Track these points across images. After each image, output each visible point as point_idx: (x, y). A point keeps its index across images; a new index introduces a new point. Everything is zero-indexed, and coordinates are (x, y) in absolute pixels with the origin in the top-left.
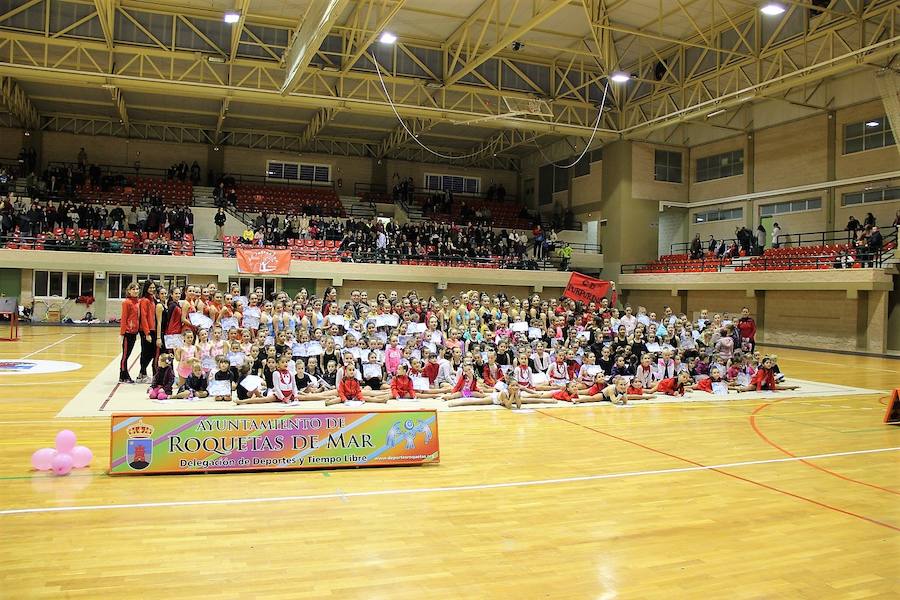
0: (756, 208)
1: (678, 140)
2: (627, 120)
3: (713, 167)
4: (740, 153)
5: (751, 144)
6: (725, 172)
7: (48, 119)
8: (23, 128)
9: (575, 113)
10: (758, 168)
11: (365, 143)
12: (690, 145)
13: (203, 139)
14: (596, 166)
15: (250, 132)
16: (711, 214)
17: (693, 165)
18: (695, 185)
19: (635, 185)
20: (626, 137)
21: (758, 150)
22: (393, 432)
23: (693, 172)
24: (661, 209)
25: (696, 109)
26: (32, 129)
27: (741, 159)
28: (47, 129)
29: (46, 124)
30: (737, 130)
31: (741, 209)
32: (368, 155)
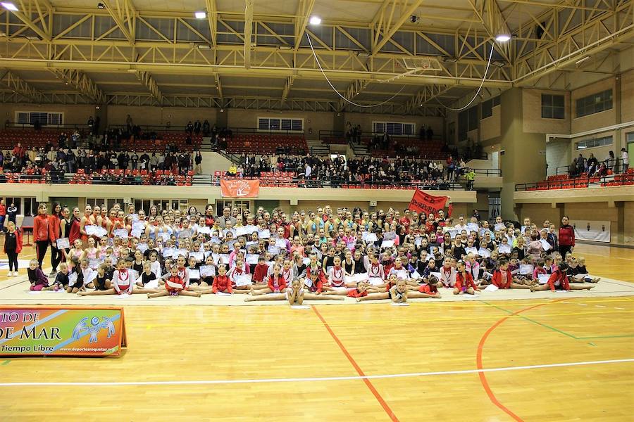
0: (623, 136)
1: (561, 85)
2: (517, 72)
3: (588, 105)
4: (610, 92)
5: (618, 84)
6: (599, 108)
7: (111, 97)
8: (96, 104)
9: (476, 70)
10: (624, 102)
11: (328, 101)
12: (571, 88)
13: (213, 104)
14: (496, 110)
15: (246, 98)
16: (591, 141)
17: (574, 104)
18: (575, 120)
19: (525, 123)
20: (517, 85)
21: (624, 88)
22: (79, 327)
23: (573, 109)
24: (548, 140)
25: (567, 59)
26: (100, 105)
27: (611, 97)
28: (111, 103)
29: (110, 101)
30: (605, 73)
31: (612, 136)
32: (331, 110)
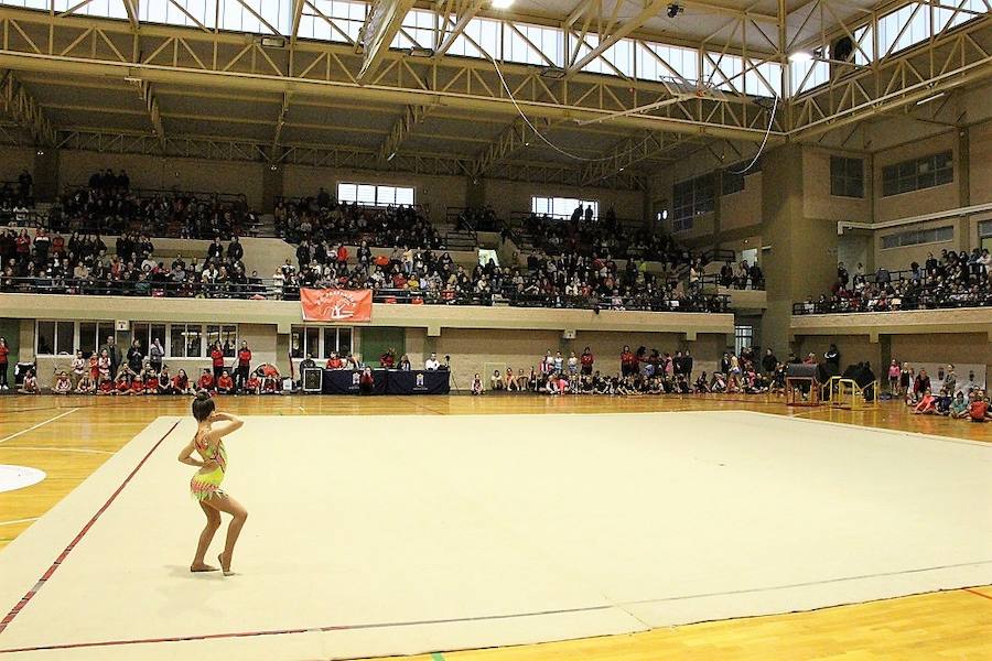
0: (973, 225)
1: (857, 143)
2: (795, 120)
3: (905, 176)
4: (948, 155)
5: (964, 144)
6: (925, 181)
7: (66, 134)
8: (37, 146)
9: (730, 110)
10: (975, 172)
11: (457, 158)
12: (872, 149)
13: (257, 156)
14: (754, 182)
15: (315, 147)
16: (905, 235)
17: (878, 173)
18: (883, 201)
19: (807, 203)
20: (793, 140)
21: (974, 148)
23: (878, 184)
24: (840, 232)
26: (46, 147)
27: (949, 164)
28: (64, 147)
29: (65, 141)
30: (945, 124)
31: (952, 227)
32: (461, 173)
